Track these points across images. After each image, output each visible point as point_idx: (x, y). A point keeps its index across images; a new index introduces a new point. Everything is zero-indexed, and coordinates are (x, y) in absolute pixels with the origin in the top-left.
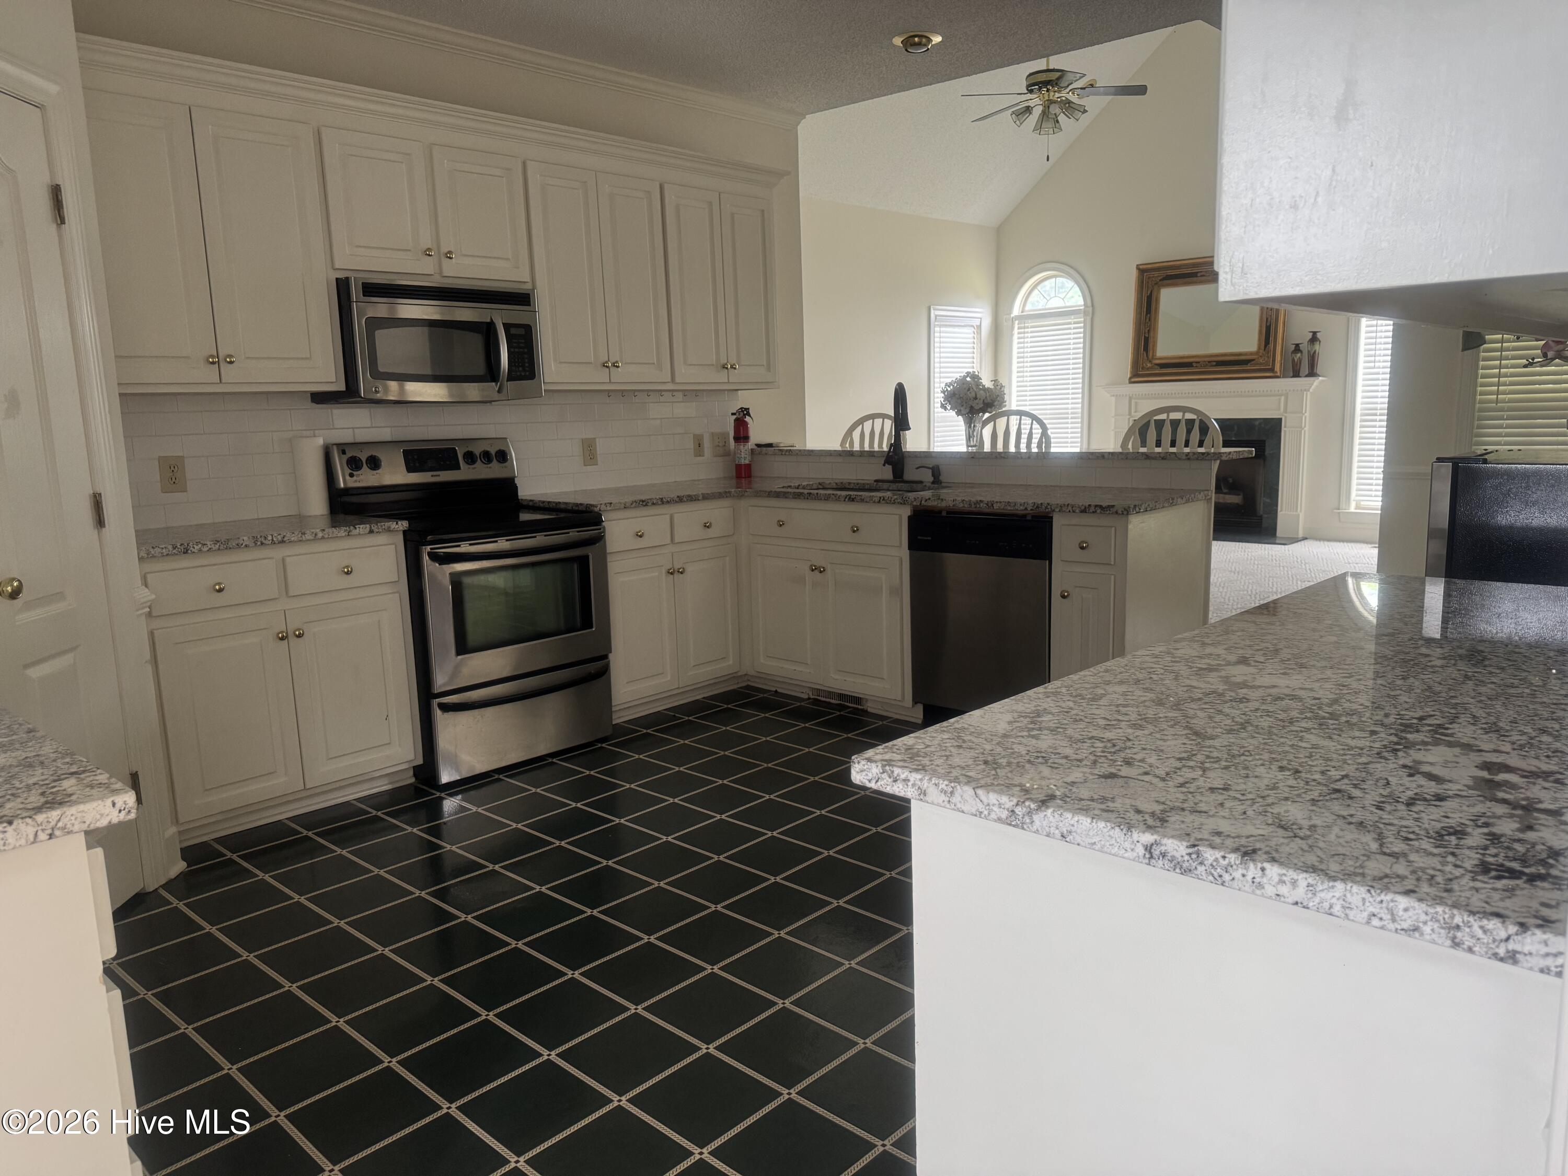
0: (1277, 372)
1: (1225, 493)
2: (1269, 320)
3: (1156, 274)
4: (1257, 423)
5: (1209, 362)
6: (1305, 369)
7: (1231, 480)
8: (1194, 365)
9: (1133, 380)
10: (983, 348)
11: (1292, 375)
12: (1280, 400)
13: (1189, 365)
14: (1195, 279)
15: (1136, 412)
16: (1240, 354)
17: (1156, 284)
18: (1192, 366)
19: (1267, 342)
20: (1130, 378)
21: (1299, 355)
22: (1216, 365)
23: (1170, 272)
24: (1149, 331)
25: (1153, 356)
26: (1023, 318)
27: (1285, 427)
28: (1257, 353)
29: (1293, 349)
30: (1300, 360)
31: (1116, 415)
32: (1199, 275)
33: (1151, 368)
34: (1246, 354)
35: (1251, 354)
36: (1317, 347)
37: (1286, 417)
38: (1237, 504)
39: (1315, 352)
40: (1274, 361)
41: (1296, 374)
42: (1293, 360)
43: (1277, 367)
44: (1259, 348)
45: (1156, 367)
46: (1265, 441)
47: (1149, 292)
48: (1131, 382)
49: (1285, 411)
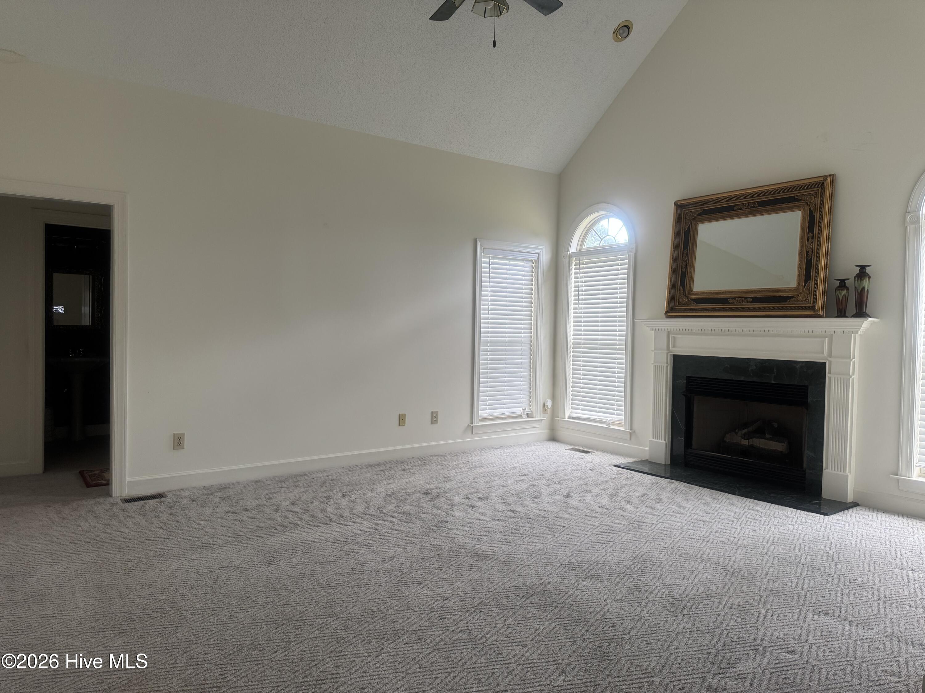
0: (818, 311)
1: (768, 439)
2: (810, 252)
3: (693, 209)
4: (798, 366)
5: (745, 298)
6: (852, 306)
7: (775, 425)
8: (730, 301)
9: (669, 314)
10: (540, 282)
11: (836, 315)
12: (823, 342)
13: (724, 301)
14: (732, 213)
15: (674, 347)
16: (778, 291)
17: (694, 219)
18: (728, 303)
19: (808, 277)
20: (666, 313)
21: (844, 292)
22: (751, 302)
23: (708, 207)
24: (686, 266)
25: (690, 291)
26: (580, 254)
27: (830, 373)
28: (796, 289)
29: (838, 285)
30: (846, 298)
31: (655, 349)
32: (735, 208)
33: (688, 303)
34: (784, 290)
35: (790, 290)
36: (866, 283)
37: (830, 362)
38: (781, 452)
39: (863, 288)
40: (815, 298)
41: (842, 313)
42: (838, 298)
43: (819, 305)
44: (799, 284)
45: (693, 302)
46: (807, 387)
47: (687, 227)
48: (668, 317)
49: (830, 355)
